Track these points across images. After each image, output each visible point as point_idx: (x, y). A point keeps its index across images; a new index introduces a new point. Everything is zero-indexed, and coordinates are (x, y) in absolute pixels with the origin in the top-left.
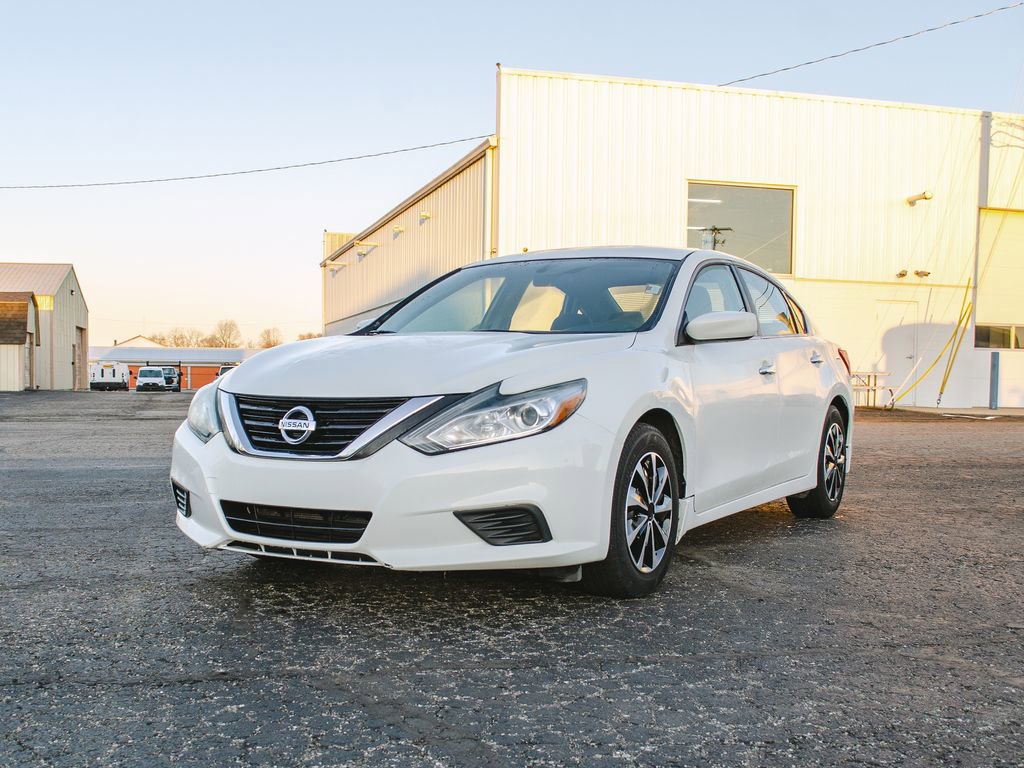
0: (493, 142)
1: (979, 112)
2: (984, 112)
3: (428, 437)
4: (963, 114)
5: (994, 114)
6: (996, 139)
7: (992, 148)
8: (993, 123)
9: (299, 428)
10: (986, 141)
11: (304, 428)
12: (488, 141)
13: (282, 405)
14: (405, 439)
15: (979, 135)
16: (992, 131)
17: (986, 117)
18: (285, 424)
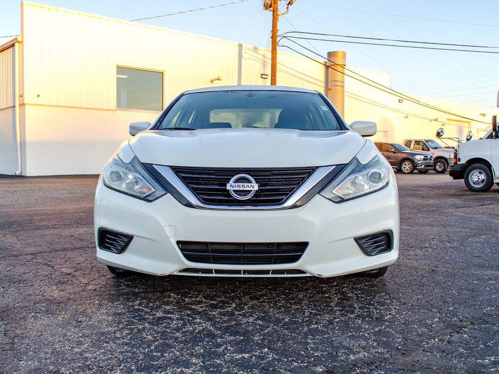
0: (20, 39)
1: (238, 44)
2: (240, 44)
3: (334, 191)
4: (232, 44)
5: (244, 45)
6: (244, 55)
7: (242, 59)
8: (243, 48)
9: (248, 189)
10: (240, 56)
11: (252, 189)
12: (16, 38)
13: (227, 173)
14: (322, 193)
15: (238, 54)
16: (243, 52)
17: (240, 46)
18: (231, 186)
